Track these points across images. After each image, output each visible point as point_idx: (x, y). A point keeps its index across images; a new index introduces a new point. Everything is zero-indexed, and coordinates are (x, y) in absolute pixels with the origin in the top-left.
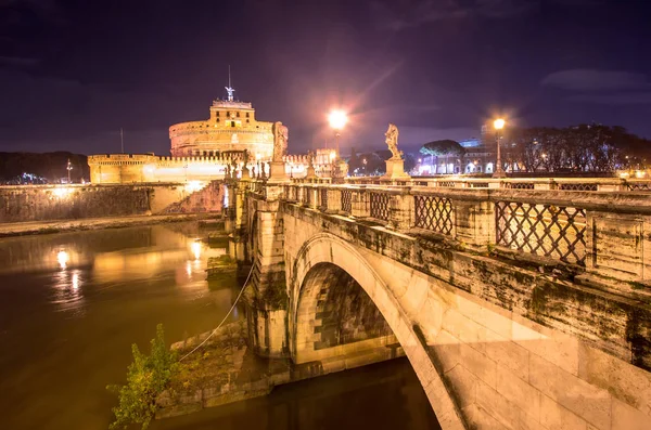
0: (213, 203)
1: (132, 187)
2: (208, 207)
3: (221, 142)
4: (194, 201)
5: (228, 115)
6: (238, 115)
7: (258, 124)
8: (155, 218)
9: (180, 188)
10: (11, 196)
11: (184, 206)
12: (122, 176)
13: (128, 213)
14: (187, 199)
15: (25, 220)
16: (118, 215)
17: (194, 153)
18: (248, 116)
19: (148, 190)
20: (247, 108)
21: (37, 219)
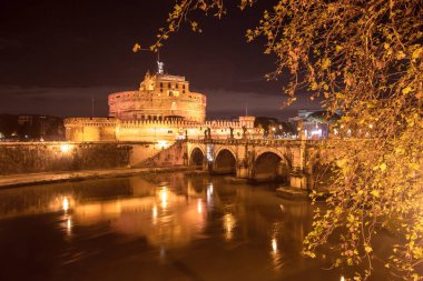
0: (177, 158)
1: (116, 144)
2: (173, 161)
3: (164, 109)
4: (163, 157)
5: (169, 86)
6: (177, 87)
7: (191, 94)
8: (133, 170)
9: (151, 146)
10: (27, 150)
11: (156, 160)
12: (101, 135)
13: (114, 166)
14: (158, 155)
15: (38, 171)
16: (107, 168)
17: (139, 116)
18: (184, 87)
19: (127, 148)
20: (182, 81)
21: (47, 171)
